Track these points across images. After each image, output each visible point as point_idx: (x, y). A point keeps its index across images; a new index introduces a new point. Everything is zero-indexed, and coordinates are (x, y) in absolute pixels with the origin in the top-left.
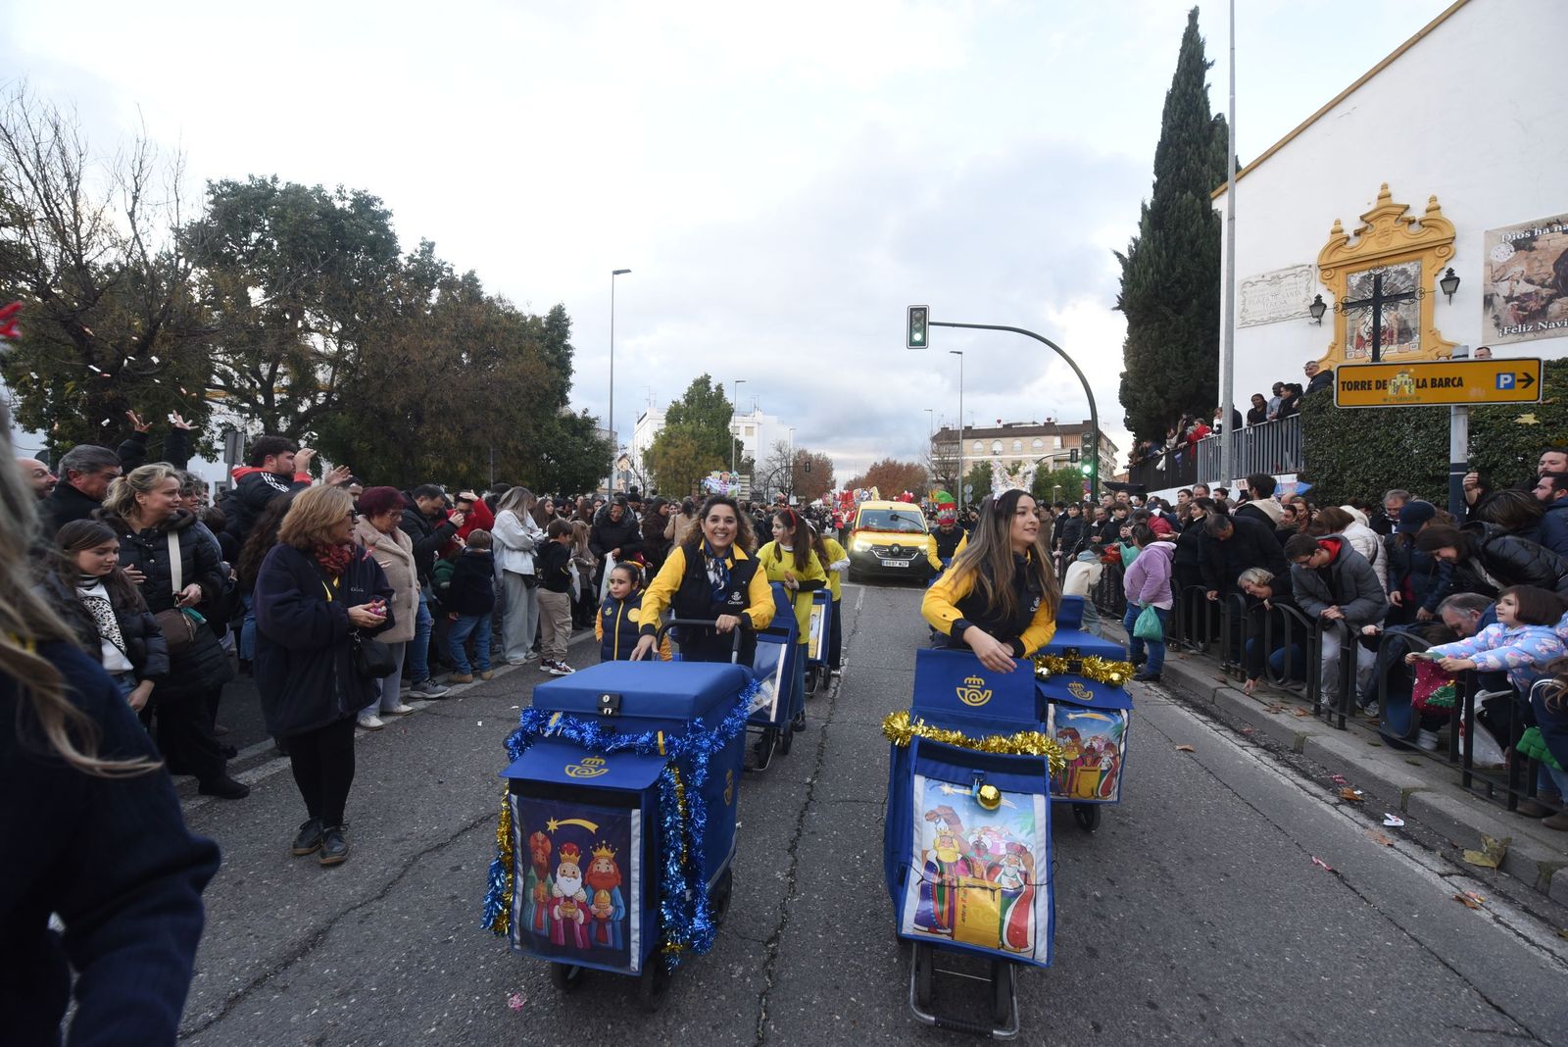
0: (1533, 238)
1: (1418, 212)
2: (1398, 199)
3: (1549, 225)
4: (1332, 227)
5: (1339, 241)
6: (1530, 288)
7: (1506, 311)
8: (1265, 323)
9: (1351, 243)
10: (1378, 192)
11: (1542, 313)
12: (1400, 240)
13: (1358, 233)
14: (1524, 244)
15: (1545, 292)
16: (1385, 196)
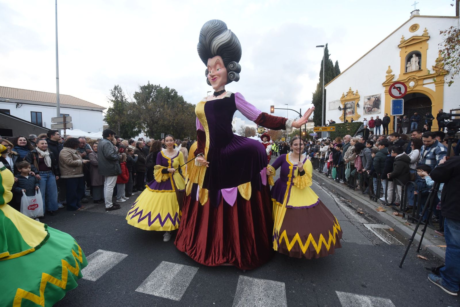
0: (370, 98)
1: (355, 93)
2: (352, 90)
3: (372, 96)
4: (343, 94)
5: (344, 96)
6: (370, 106)
7: (366, 109)
8: (333, 110)
9: (345, 97)
10: (349, 88)
11: (371, 111)
12: (352, 97)
13: (346, 95)
14: (369, 99)
15: (372, 107)
16: (350, 89)
